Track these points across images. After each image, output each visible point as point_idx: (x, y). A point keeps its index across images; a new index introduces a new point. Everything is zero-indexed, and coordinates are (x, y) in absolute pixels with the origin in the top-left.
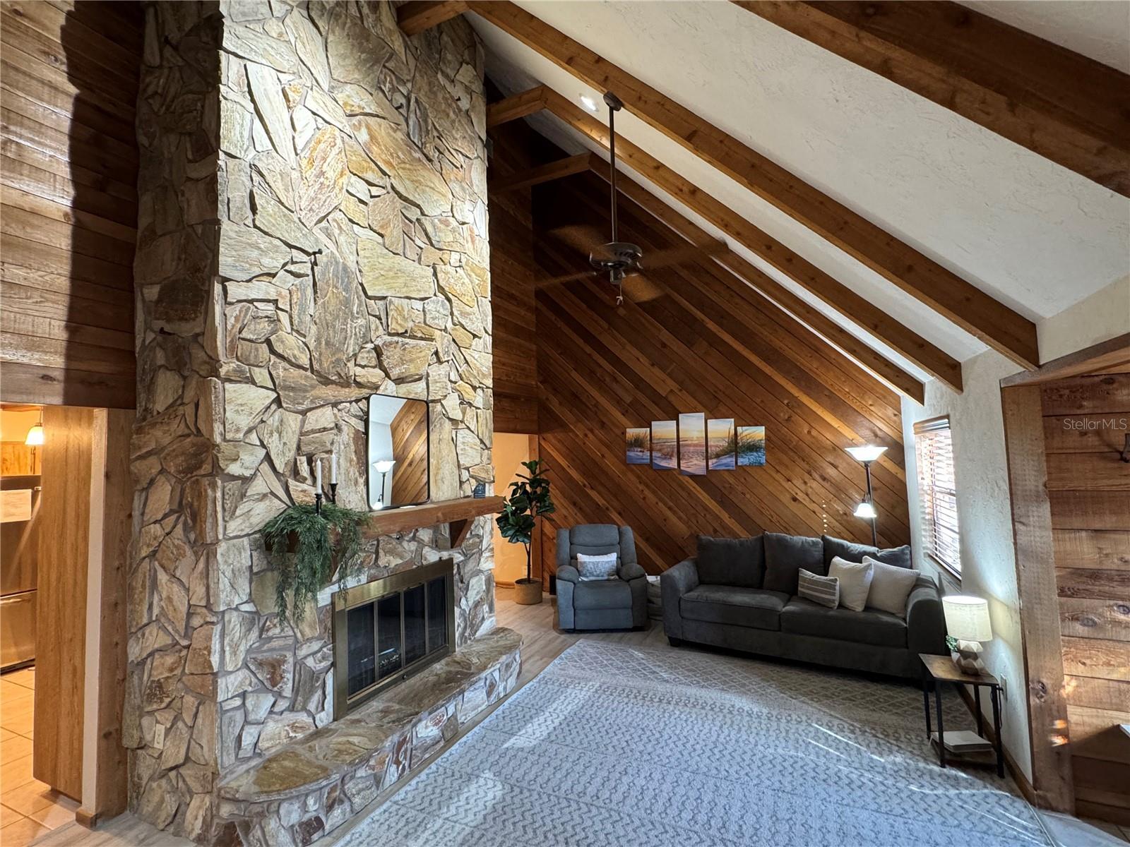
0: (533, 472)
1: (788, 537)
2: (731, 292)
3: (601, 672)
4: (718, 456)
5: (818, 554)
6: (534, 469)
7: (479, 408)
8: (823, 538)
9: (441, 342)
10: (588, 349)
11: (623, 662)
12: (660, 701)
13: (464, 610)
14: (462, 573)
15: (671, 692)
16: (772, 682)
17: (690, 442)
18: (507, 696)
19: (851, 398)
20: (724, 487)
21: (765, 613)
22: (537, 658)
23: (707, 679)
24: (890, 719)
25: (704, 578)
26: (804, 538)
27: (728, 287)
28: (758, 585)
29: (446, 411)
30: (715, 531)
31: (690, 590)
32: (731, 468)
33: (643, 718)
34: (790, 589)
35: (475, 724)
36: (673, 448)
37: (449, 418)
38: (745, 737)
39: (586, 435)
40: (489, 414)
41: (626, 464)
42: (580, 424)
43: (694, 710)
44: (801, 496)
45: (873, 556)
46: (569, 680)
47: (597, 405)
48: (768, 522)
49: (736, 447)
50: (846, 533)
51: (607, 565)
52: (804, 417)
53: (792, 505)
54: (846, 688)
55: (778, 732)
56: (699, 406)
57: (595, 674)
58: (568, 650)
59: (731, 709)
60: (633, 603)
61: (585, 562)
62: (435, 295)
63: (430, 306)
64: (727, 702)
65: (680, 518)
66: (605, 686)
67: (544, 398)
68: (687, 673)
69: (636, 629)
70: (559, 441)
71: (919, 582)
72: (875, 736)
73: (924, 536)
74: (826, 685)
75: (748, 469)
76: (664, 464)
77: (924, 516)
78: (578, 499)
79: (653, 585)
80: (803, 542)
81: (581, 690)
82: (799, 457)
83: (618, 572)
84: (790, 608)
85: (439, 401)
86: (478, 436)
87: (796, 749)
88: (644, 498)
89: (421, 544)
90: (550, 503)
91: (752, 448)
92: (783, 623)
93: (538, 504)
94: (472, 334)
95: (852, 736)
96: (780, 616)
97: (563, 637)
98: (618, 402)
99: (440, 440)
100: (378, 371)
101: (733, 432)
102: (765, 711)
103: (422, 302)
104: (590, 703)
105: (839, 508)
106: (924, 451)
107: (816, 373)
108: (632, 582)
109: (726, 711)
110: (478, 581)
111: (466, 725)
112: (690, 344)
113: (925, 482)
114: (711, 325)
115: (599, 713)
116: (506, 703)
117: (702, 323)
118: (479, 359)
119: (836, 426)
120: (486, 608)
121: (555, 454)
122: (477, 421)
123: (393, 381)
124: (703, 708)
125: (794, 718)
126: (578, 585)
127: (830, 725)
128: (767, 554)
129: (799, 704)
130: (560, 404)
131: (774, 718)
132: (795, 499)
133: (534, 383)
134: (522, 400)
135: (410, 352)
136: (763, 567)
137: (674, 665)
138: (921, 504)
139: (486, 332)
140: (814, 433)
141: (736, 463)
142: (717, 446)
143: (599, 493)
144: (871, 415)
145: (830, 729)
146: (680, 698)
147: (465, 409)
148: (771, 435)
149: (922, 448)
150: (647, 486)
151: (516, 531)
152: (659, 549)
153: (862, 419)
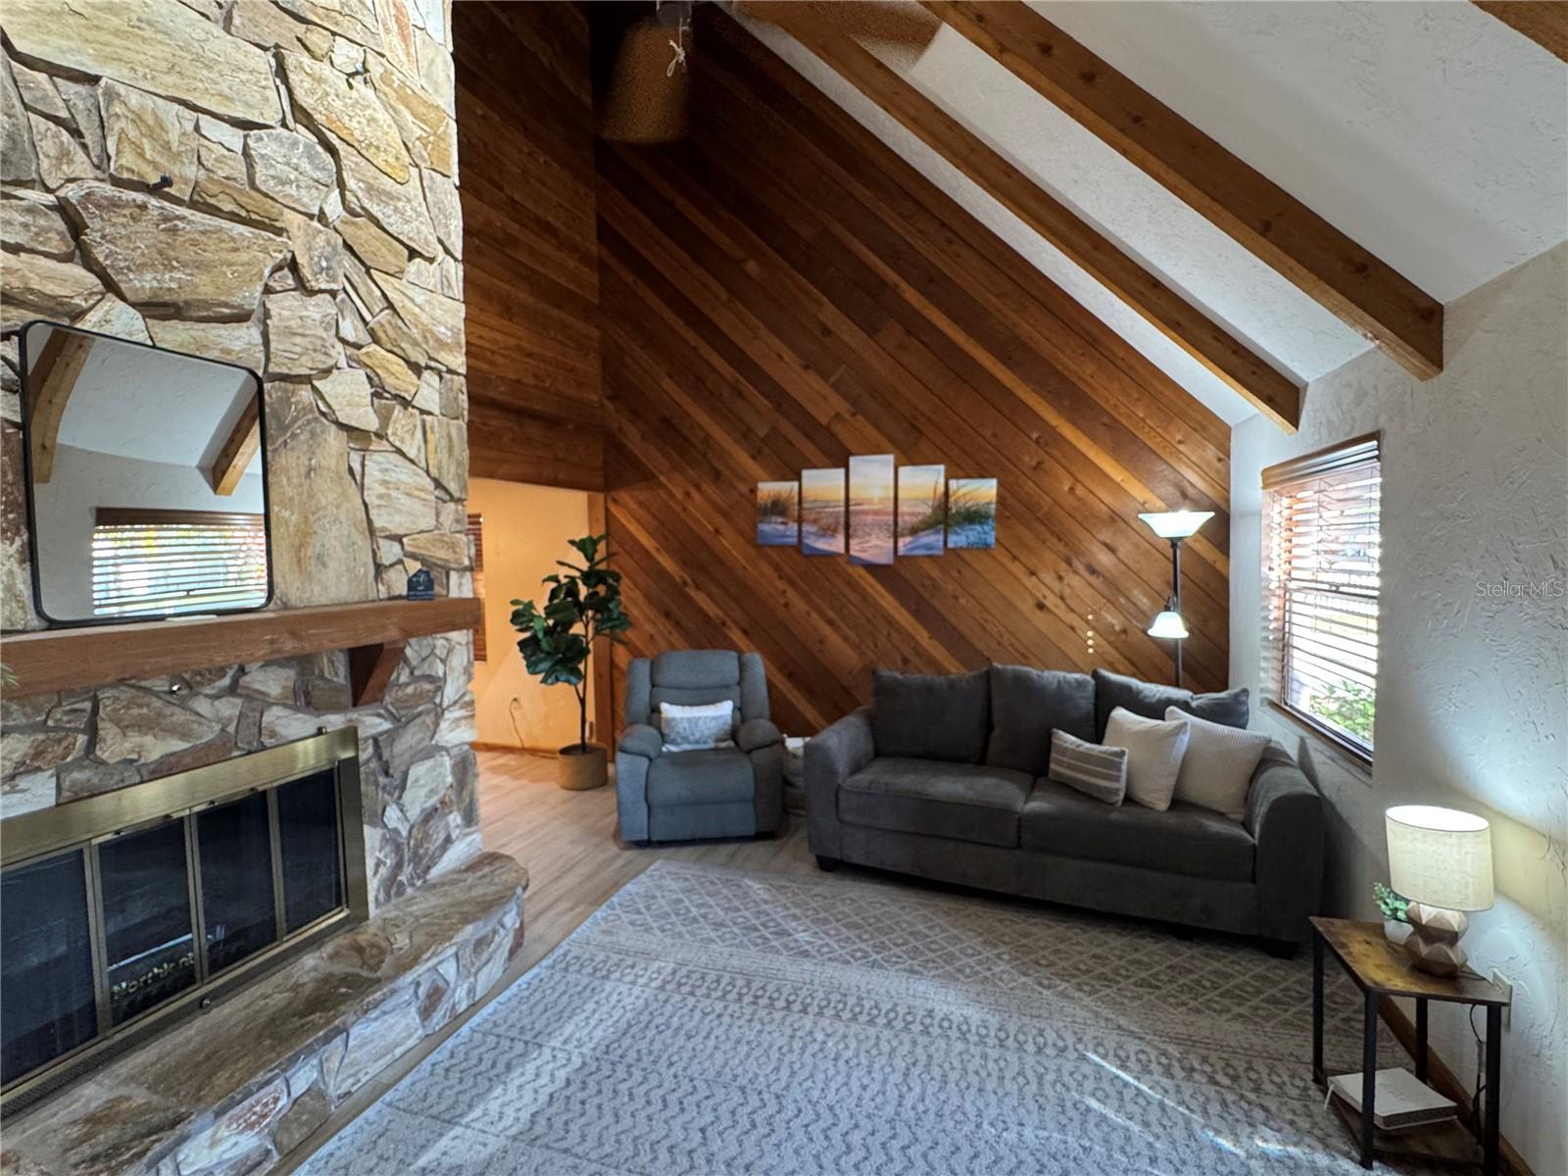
0: (590, 558)
1: (1034, 672)
2: (950, 234)
3: (680, 935)
4: (914, 531)
5: (1085, 701)
6: (590, 552)
7: (430, 413)
8: (1095, 675)
9: (303, 241)
10: (692, 338)
11: (726, 910)
12: (788, 1006)
13: (396, 831)
14: (386, 756)
15: (812, 983)
16: (1003, 949)
17: (865, 507)
18: (475, 1007)
19: (1147, 429)
20: (923, 586)
21: (994, 815)
22: (565, 905)
23: (883, 947)
24: (1232, 1031)
25: (883, 748)
26: (1061, 674)
27: (943, 224)
28: (975, 758)
29: (329, 406)
30: (905, 661)
31: (857, 768)
32: (935, 552)
33: (748, 1055)
34: (1034, 765)
35: (378, 1091)
36: (837, 518)
37: (337, 423)
38: (955, 1101)
39: (688, 494)
40: (459, 429)
41: (759, 546)
42: (677, 477)
43: (854, 1028)
44: (1051, 601)
45: (1185, 706)
46: (615, 958)
47: (707, 439)
48: (994, 646)
49: (945, 515)
50: (1122, 663)
51: (713, 723)
52: (1063, 461)
53: (1039, 619)
54: (1137, 956)
55: (1021, 1080)
56: (885, 443)
57: (668, 941)
58: (629, 886)
59: (928, 1021)
60: (757, 789)
61: (674, 719)
62: (284, 125)
63: (264, 146)
64: (918, 1002)
65: (846, 639)
66: (684, 971)
67: (615, 426)
68: (845, 932)
69: (759, 837)
70: (641, 504)
71: (1269, 757)
72: (1212, 1081)
73: (1265, 670)
74: (1099, 951)
75: (963, 554)
76: (822, 545)
77: (1265, 634)
78: (673, 606)
79: (795, 756)
80: (1059, 682)
81: (633, 983)
82: (1053, 533)
83: (733, 734)
84: (1038, 805)
85: (306, 379)
86: (427, 472)
87: (1063, 1128)
88: (786, 605)
89: (259, 702)
90: (620, 614)
91: (973, 517)
92: (1028, 835)
93: (599, 616)
94: (407, 247)
95: (1166, 1082)
96: (1023, 822)
97: (629, 854)
98: (746, 435)
99: (310, 469)
100: (76, 271)
101: (941, 489)
102: (994, 1021)
103: (241, 133)
104: (645, 1017)
105: (1115, 622)
106: (1277, 519)
107: (1090, 385)
108: (755, 755)
109: (916, 1028)
110: (433, 769)
111: (356, 1096)
112: (872, 330)
113: (1273, 575)
114: (911, 295)
115: (657, 1046)
116: (465, 1030)
117: (895, 289)
118: (427, 307)
119: (1118, 479)
120: (455, 819)
121: (633, 528)
122: (426, 441)
123: (134, 305)
124: (872, 1022)
125: (1050, 1042)
126: (659, 761)
127: (1122, 1054)
128: (996, 703)
129: (1057, 1002)
130: (644, 438)
131: (1010, 1042)
132: (1041, 606)
133: (595, 398)
134: (570, 427)
135: (195, 243)
136: (988, 726)
137: (822, 915)
138: (1263, 614)
139: (447, 251)
140: (1080, 491)
141: (945, 543)
142: (912, 514)
143: (710, 595)
144: (1180, 459)
145: (1123, 1067)
146: (828, 993)
147: (390, 411)
148: (1007, 495)
149: (1274, 514)
150: (792, 583)
151: (557, 663)
152: (809, 692)
153: (1164, 467)
